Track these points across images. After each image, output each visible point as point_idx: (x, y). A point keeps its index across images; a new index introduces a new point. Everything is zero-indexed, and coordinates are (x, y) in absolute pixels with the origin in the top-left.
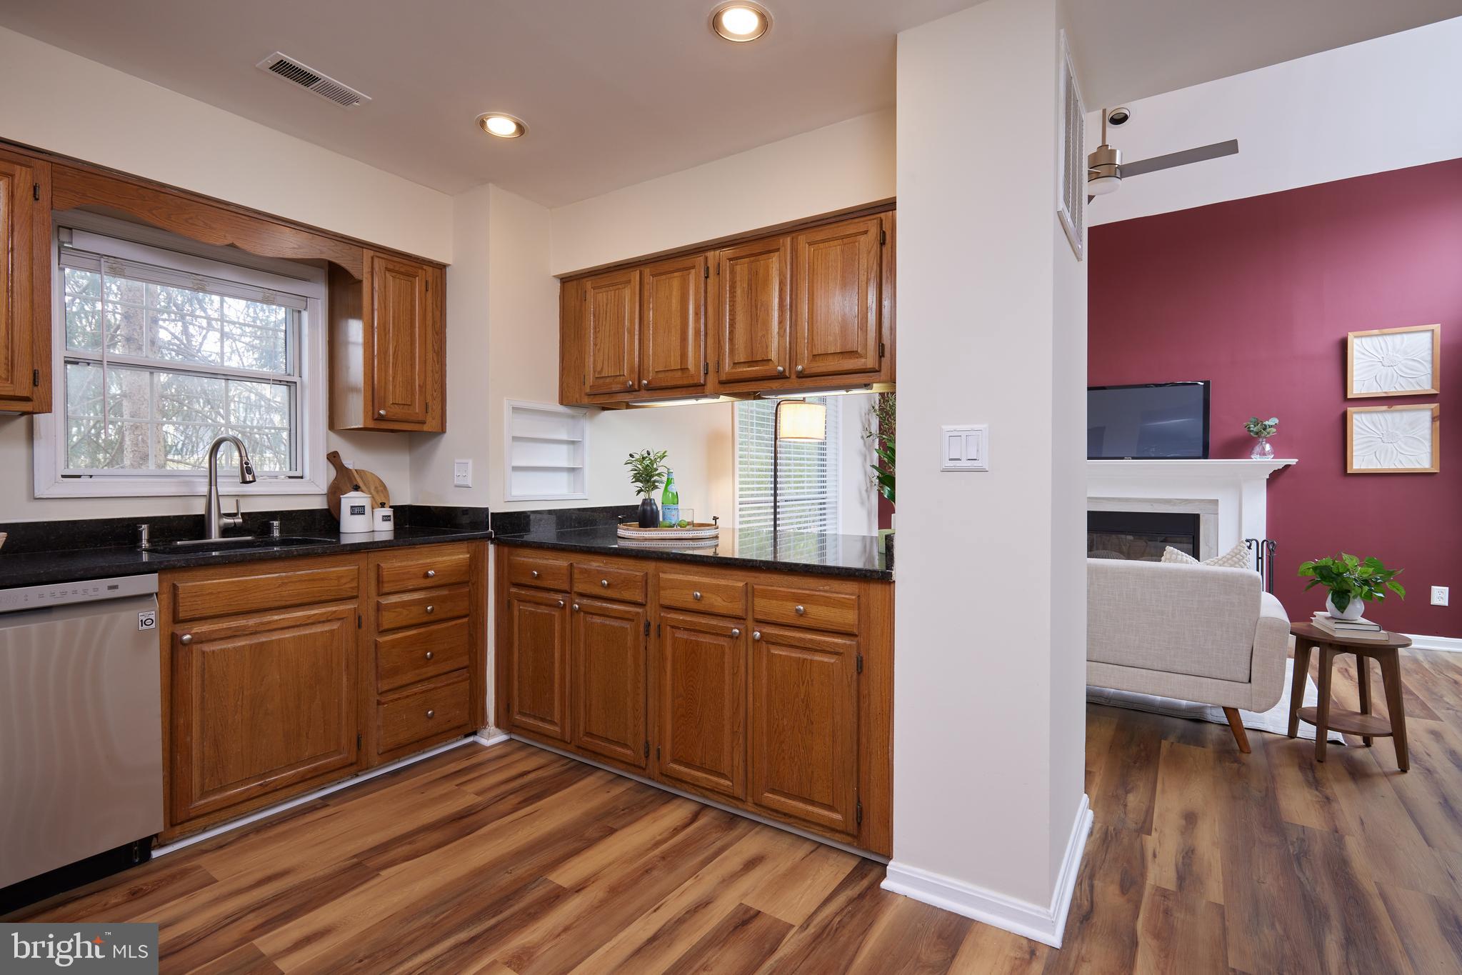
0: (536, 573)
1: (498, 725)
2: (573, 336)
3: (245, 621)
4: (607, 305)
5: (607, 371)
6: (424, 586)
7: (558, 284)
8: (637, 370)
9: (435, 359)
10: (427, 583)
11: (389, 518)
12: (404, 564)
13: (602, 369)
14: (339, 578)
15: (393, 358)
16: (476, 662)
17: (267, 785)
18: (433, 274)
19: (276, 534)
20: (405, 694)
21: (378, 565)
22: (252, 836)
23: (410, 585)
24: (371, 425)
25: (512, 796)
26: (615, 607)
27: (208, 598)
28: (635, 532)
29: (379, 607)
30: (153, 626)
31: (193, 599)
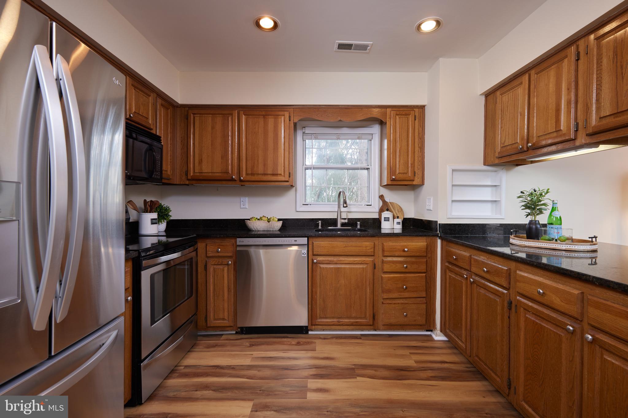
0: (455, 257)
1: (441, 331)
2: (491, 126)
3: (333, 259)
4: (508, 102)
5: (507, 142)
6: (403, 255)
7: (483, 98)
8: (526, 138)
9: (419, 150)
10: (405, 254)
11: (399, 223)
12: (394, 244)
13: (505, 141)
14: (366, 247)
15: (399, 153)
16: (430, 297)
17: (340, 322)
18: (418, 111)
19: (359, 227)
20: (394, 302)
21: (383, 243)
22: (334, 339)
23: (397, 254)
24: (390, 183)
25: (430, 371)
26: (492, 285)
27: (322, 248)
28: (519, 241)
29: (383, 262)
30: (306, 255)
31: (317, 248)
